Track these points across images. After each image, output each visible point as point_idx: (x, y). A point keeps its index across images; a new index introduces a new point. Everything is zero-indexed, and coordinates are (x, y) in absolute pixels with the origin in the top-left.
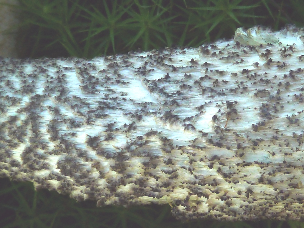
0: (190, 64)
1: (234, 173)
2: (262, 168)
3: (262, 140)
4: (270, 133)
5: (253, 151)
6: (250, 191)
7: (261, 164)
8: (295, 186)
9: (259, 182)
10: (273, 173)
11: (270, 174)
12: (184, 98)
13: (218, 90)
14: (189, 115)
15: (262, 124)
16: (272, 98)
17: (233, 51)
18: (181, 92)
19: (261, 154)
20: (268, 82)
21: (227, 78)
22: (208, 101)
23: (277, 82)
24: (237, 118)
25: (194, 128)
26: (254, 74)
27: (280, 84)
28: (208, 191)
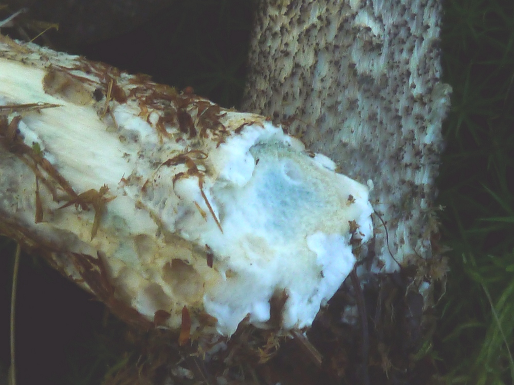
0: (425, 24)
1: (309, 40)
2: (310, 67)
3: (339, 70)
4: (344, 81)
5: (328, 60)
6: (286, 54)
7: (314, 67)
8: (285, 98)
9: (295, 64)
10: (303, 77)
11: (302, 74)
12: (392, 5)
13: (395, 41)
14: (376, 7)
15: (355, 73)
16: (379, 90)
17: (431, 73)
18: (399, 5)
19: (324, 69)
20: (395, 92)
21: (405, 55)
22: (386, 27)
23: (393, 100)
24: (365, 51)
25: (362, 7)
26: (404, 80)
27: (390, 102)
28: (292, 15)
